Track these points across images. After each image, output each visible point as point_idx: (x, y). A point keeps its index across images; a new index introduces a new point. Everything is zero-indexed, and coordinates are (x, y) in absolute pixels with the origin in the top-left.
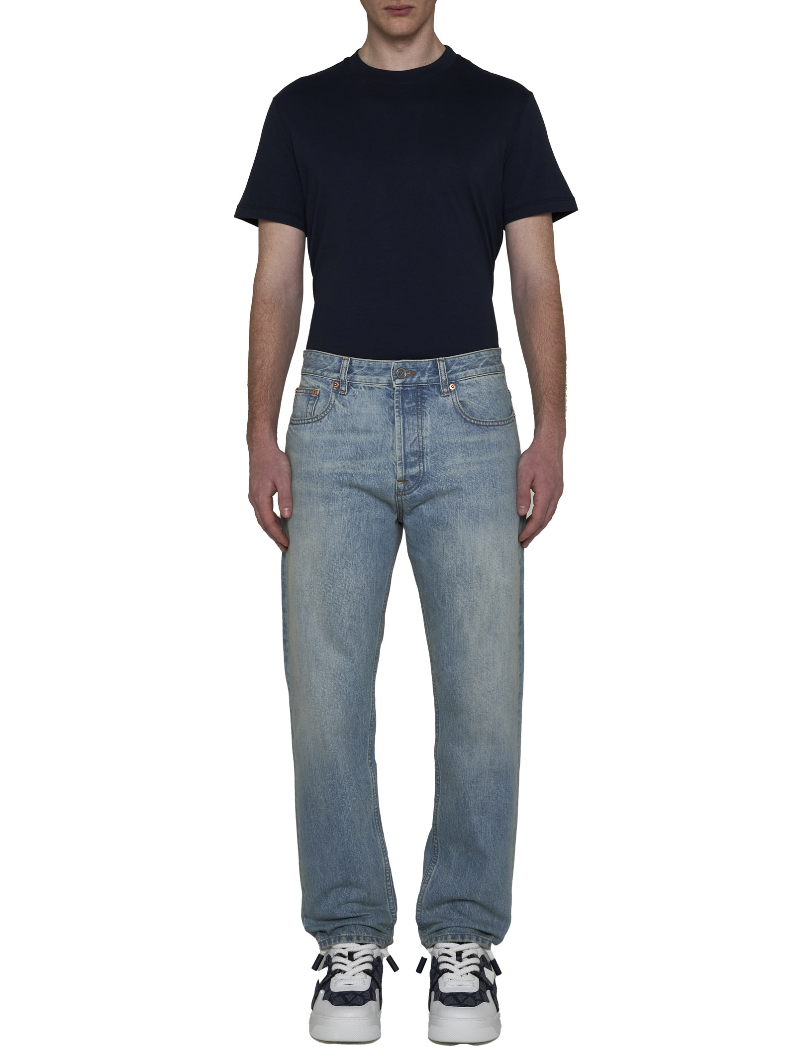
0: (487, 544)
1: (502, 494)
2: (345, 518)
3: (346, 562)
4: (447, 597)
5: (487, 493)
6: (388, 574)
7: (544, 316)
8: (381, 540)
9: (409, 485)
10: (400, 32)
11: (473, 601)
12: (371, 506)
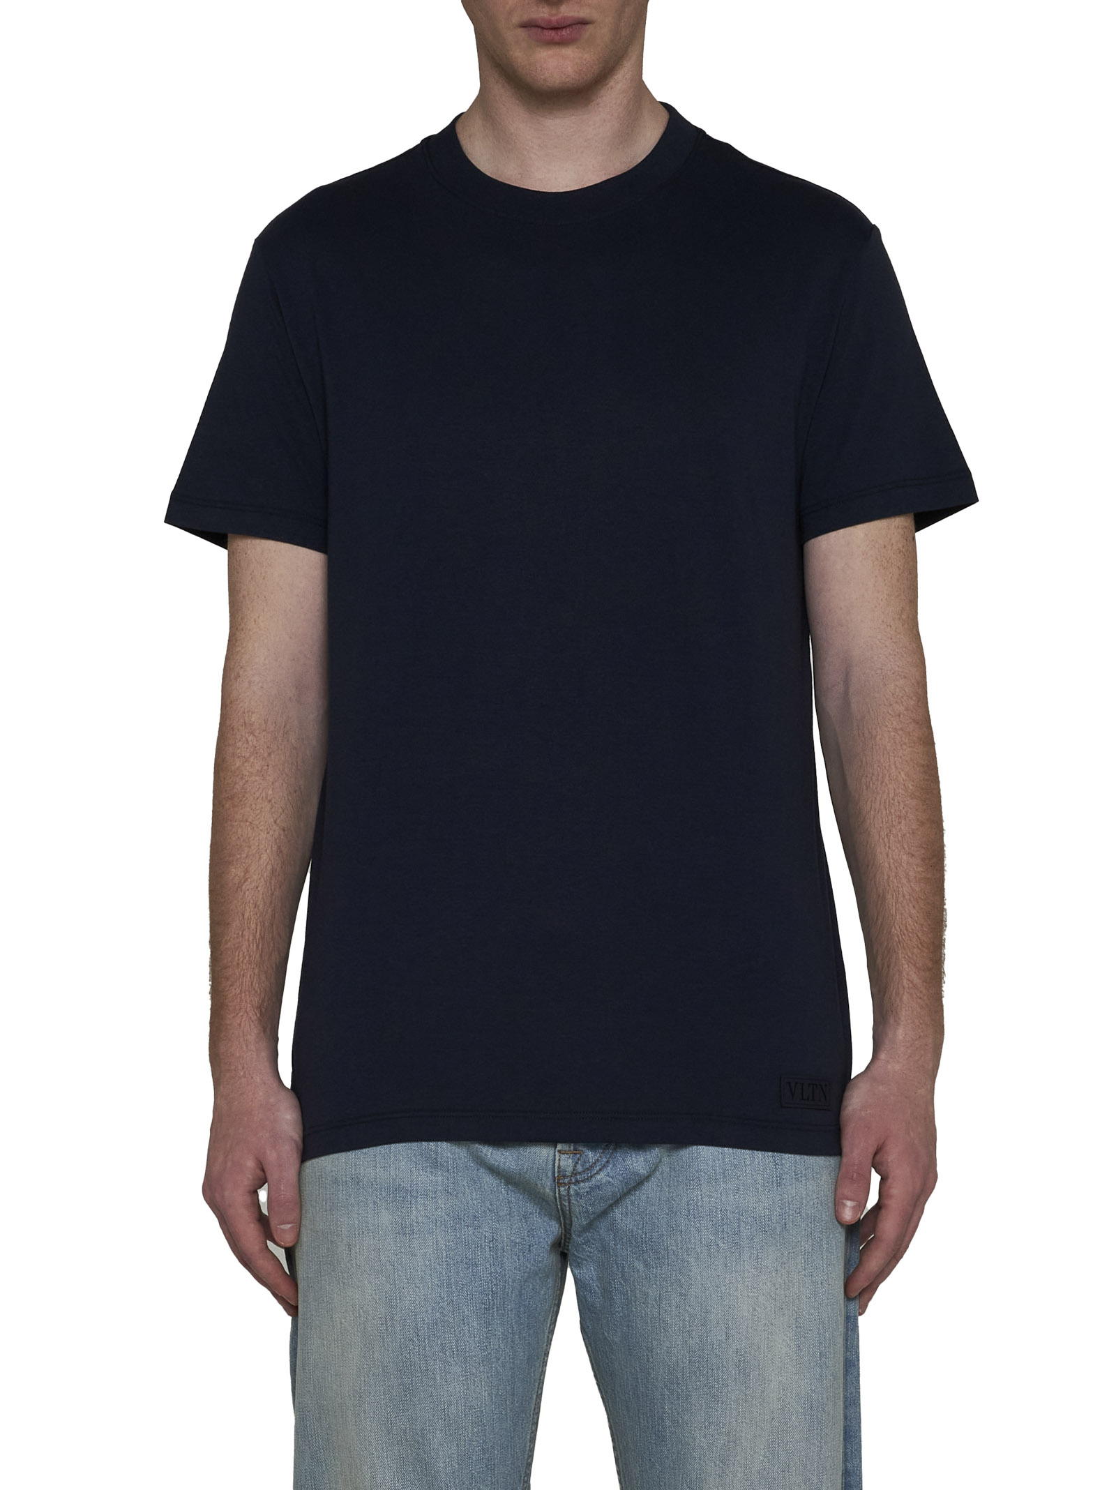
0: (761, 1298)
1: (797, 1179)
2: (441, 1242)
3: (443, 1346)
4: (668, 1423)
5: (759, 1178)
6: (537, 1377)
7: (892, 758)
8: (521, 1294)
9: (585, 1162)
10: (558, 82)
11: (728, 1434)
12: (501, 1214)
